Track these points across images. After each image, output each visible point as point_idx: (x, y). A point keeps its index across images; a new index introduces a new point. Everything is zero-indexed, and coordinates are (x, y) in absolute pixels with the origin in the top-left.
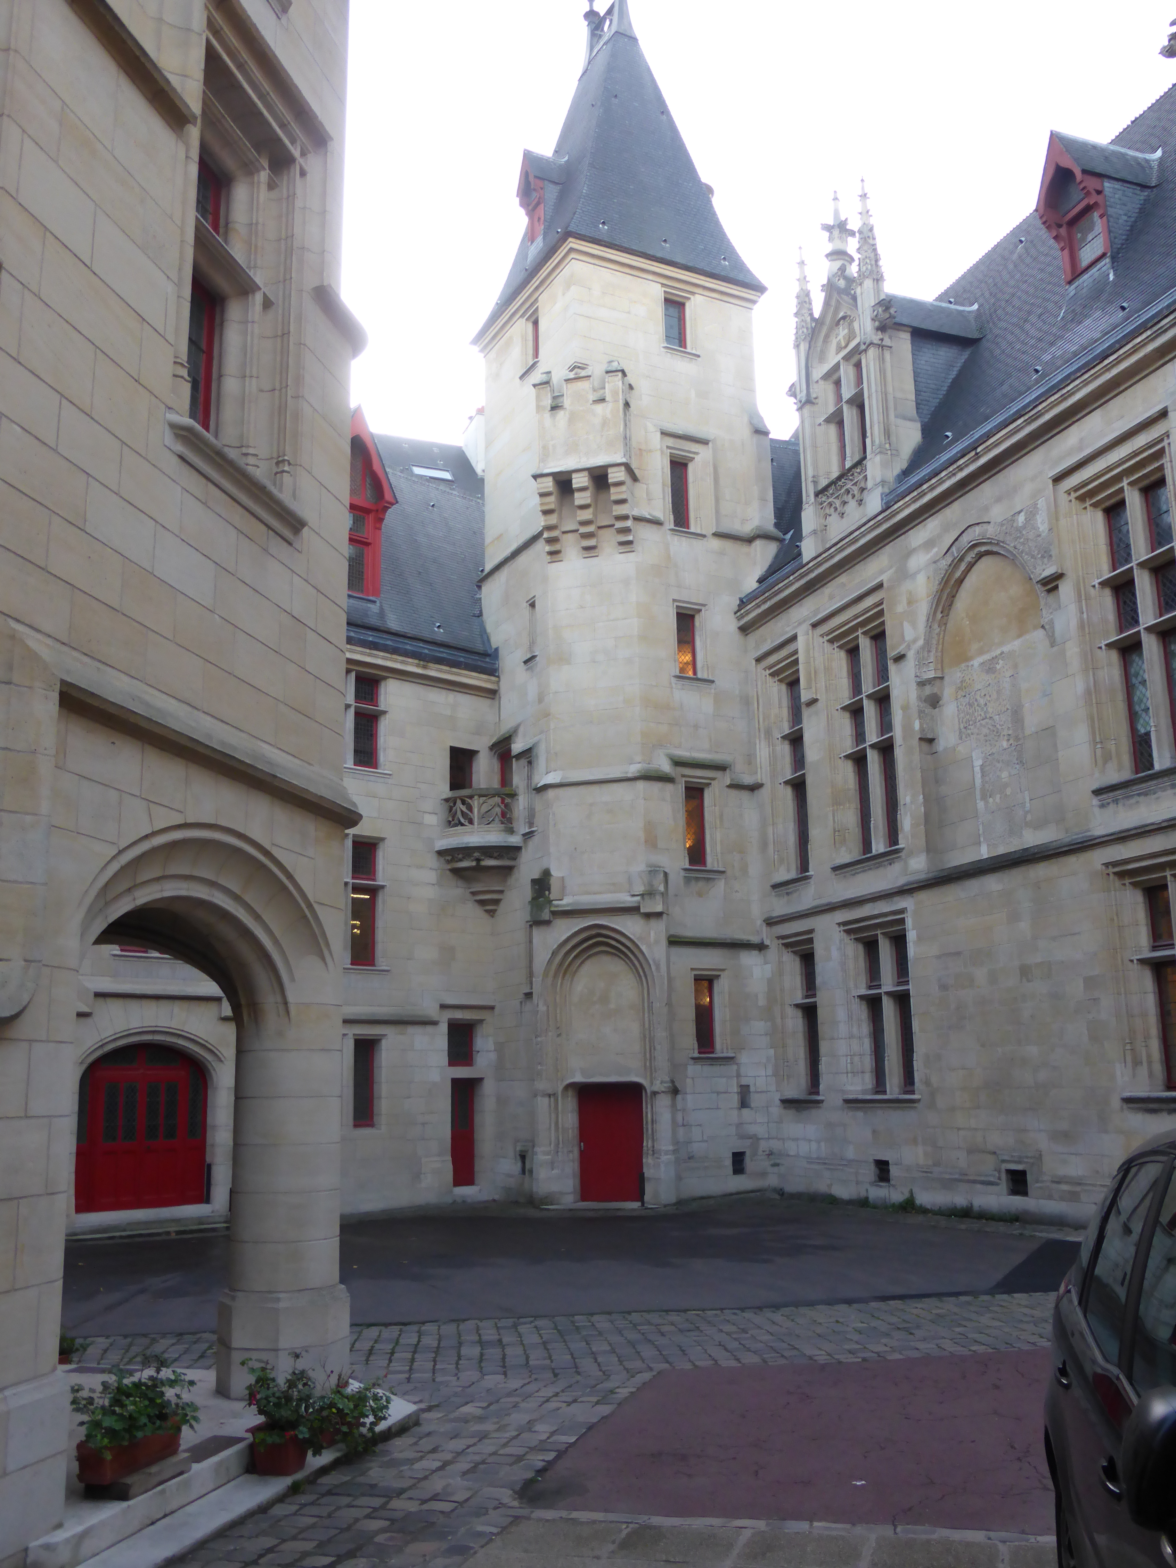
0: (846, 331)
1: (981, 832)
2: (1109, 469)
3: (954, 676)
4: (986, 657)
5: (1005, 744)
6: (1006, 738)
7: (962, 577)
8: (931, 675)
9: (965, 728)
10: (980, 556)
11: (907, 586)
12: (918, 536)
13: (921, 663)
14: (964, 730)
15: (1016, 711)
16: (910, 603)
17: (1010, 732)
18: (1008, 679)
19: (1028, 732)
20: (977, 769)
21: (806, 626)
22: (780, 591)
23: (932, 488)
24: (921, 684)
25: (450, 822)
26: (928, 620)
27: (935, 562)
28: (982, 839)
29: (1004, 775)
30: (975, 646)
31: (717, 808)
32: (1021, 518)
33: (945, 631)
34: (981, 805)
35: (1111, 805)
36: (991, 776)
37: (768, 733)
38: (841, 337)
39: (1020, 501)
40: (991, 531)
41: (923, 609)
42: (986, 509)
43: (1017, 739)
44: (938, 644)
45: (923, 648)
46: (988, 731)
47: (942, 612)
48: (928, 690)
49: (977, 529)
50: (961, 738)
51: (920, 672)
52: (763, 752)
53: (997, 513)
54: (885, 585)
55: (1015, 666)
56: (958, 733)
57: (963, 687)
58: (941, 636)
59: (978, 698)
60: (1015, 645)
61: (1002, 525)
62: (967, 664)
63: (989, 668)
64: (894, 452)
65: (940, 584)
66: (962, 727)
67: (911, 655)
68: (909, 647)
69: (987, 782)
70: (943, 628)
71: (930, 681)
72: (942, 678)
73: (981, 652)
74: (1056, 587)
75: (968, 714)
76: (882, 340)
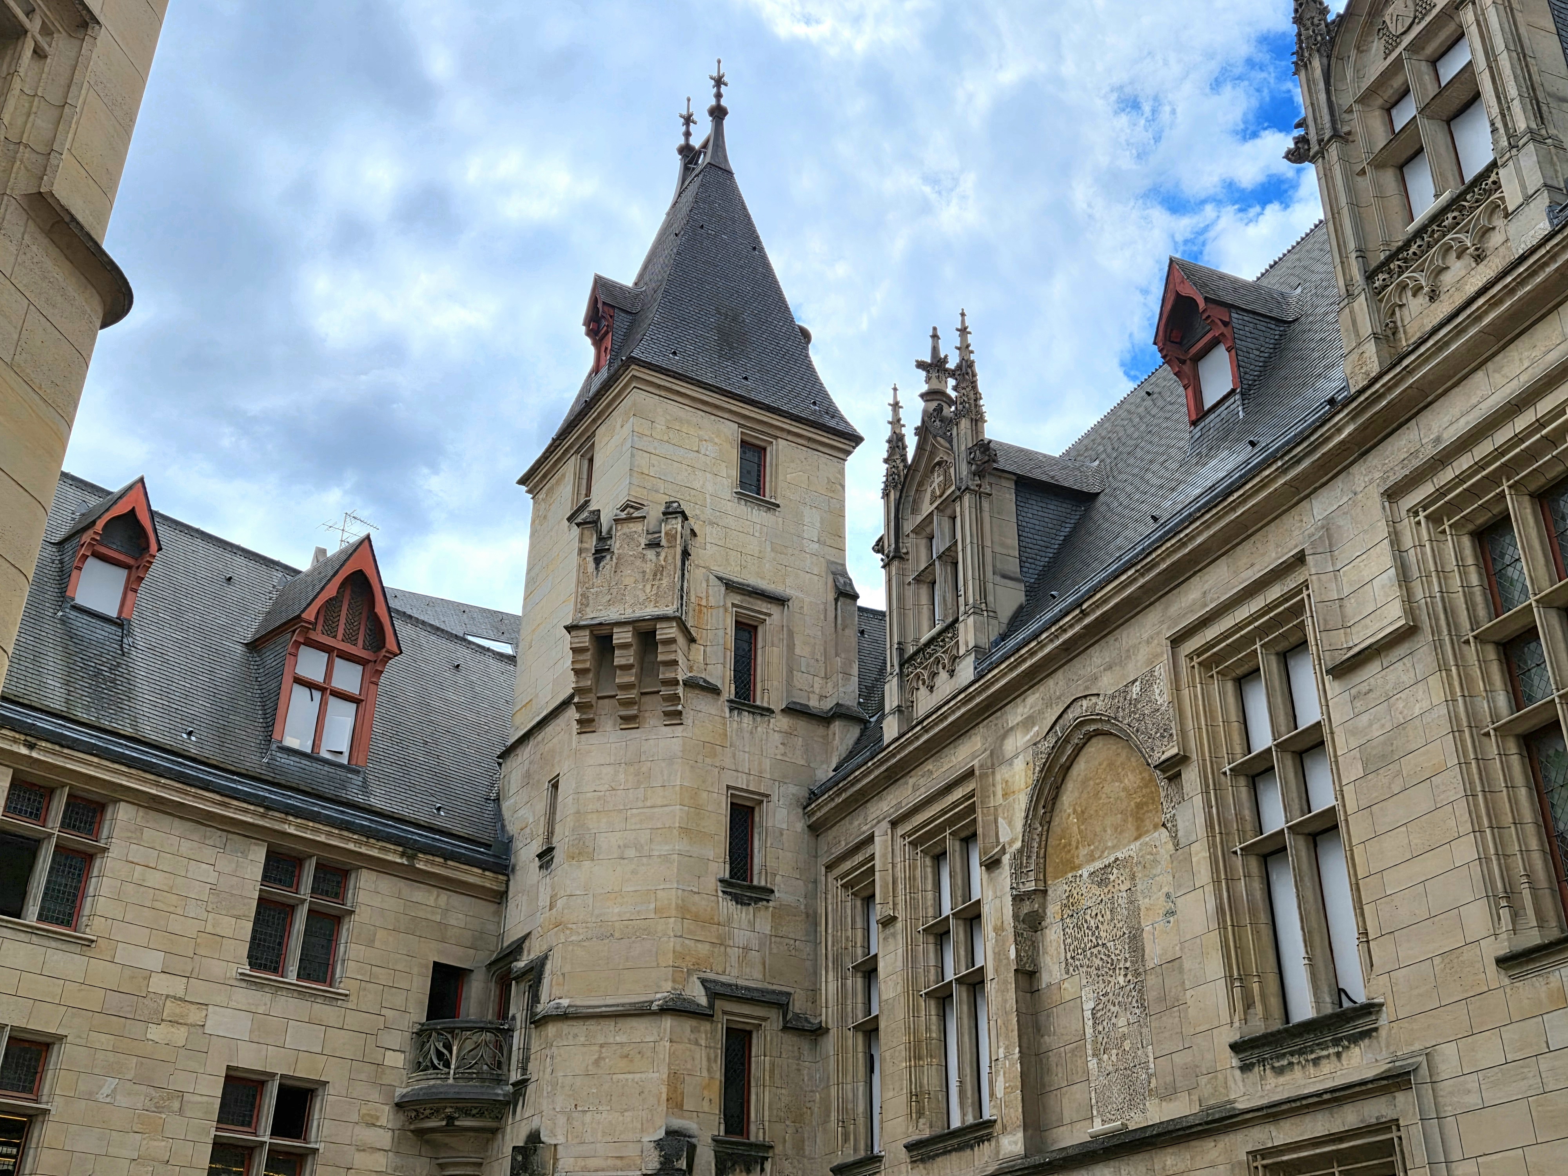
0: (942, 478)
1: (1093, 1101)
2: (1238, 627)
3: (1058, 890)
4: (1098, 865)
5: (1121, 979)
6: (1123, 973)
7: (1068, 764)
8: (1031, 886)
9: (1073, 958)
10: (1089, 737)
11: (1002, 774)
12: (1016, 714)
13: (1019, 872)
14: (1070, 960)
15: (1134, 936)
16: (1005, 795)
17: (1128, 964)
18: (1124, 895)
19: (1150, 965)
20: (1088, 1014)
21: (885, 825)
22: (857, 780)
23: (1032, 653)
24: (1018, 899)
25: (419, 1063)
26: (1027, 816)
27: (1035, 744)
28: (1095, 1113)
29: (1122, 1022)
30: (1083, 851)
31: (767, 1058)
32: (1136, 689)
33: (1048, 831)
34: (1093, 1064)
35: (1256, 1069)
36: (1105, 1023)
37: (838, 961)
38: (935, 485)
39: (1134, 669)
40: (1101, 705)
41: (1021, 802)
42: (1095, 678)
43: (1137, 974)
44: (1039, 847)
45: (1020, 851)
46: (1101, 964)
47: (1044, 807)
48: (1026, 908)
49: (1085, 703)
50: (1067, 972)
51: (1018, 884)
52: (830, 986)
53: (1108, 683)
54: (977, 773)
55: (1133, 878)
56: (1063, 965)
57: (1070, 903)
58: (1044, 838)
59: (1088, 917)
60: (1132, 850)
61: (1113, 697)
62: (1074, 873)
63: (1101, 878)
64: (991, 614)
65: (1041, 771)
66: (1069, 957)
67: (1006, 859)
68: (1003, 851)
69: (1100, 1033)
70: (1045, 828)
71: (1029, 895)
72: (1045, 892)
73: (1092, 858)
74: (1178, 775)
75: (1076, 939)
76: (980, 486)
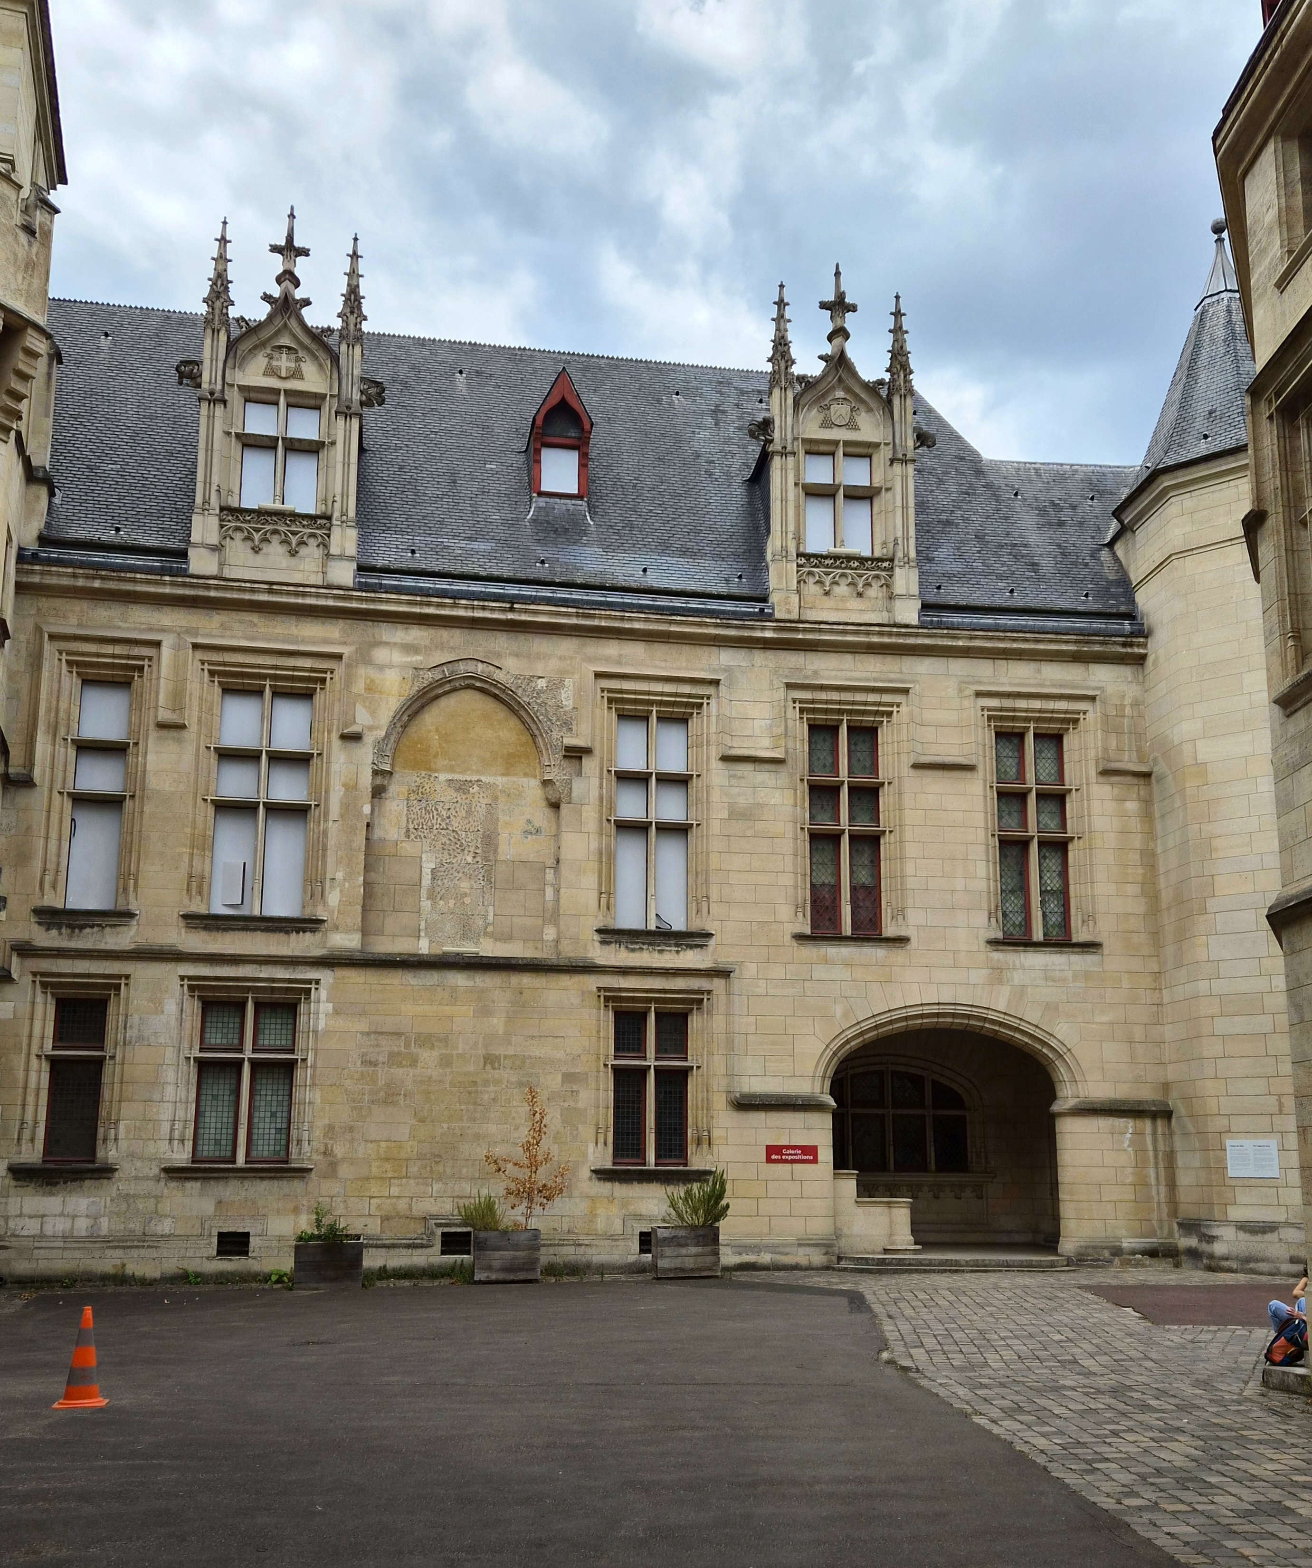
1: (422, 927)
3: (406, 777)
4: (457, 777)
6: (472, 854)
7: (441, 695)
8: (385, 767)
9: (416, 829)
11: (370, 673)
12: (395, 635)
15: (489, 836)
16: (369, 690)
17: (478, 851)
18: (483, 806)
19: (502, 858)
20: (427, 871)
21: (178, 640)
27: (416, 669)
28: (422, 935)
29: (464, 884)
30: (443, 762)
33: (403, 732)
34: (426, 903)
36: (445, 881)
37: (54, 728)
38: (282, 365)
39: (543, 669)
40: (500, 676)
41: (391, 704)
42: (499, 655)
43: (486, 860)
44: (394, 742)
45: (381, 739)
46: (448, 842)
48: (379, 780)
49: (482, 666)
50: (407, 837)
51: (378, 761)
52: (42, 748)
53: (512, 665)
54: (343, 659)
55: (495, 798)
56: (404, 831)
57: (419, 791)
58: (398, 736)
59: (439, 808)
60: (498, 780)
61: (516, 677)
62: (429, 773)
63: (460, 787)
65: (419, 691)
66: (411, 827)
68: (362, 731)
69: (438, 885)
71: (382, 773)
72: (392, 774)
73: (451, 769)
74: (581, 758)
75: (422, 817)
